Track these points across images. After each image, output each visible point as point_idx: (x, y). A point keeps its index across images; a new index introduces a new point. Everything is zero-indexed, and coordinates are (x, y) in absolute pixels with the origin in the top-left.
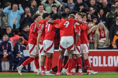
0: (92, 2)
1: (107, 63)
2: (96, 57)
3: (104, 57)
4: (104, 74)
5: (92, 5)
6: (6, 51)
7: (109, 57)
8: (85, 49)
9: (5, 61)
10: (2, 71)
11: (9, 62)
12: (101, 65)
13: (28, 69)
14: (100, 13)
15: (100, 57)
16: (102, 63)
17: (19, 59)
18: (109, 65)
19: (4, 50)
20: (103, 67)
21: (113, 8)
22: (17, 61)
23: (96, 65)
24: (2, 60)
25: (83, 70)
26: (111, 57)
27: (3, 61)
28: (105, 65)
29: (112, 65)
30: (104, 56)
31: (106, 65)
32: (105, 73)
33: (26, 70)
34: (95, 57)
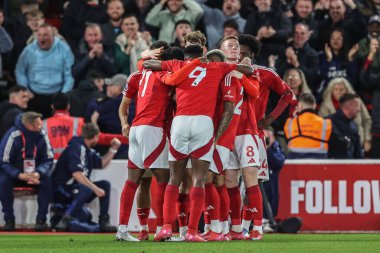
0: (302, 7)
1: (350, 202)
2: (317, 184)
3: (343, 185)
4: (342, 237)
5: (302, 15)
6: (33, 162)
7: (358, 185)
8: (251, 154)
9: (26, 194)
10: (17, 227)
11: (36, 197)
12: (330, 210)
13: (100, 221)
14: (332, 42)
15: (328, 184)
16: (335, 203)
17: (76, 191)
18: (359, 210)
19: (25, 161)
20: (338, 216)
21: (376, 24)
22: (68, 195)
23: (317, 210)
24: (15, 194)
25: (275, 223)
26: (365, 184)
27: (19, 197)
28: (344, 209)
29: (366, 210)
30: (343, 179)
31: (349, 210)
32: (343, 235)
33: (94, 224)
34: (311, 184)
